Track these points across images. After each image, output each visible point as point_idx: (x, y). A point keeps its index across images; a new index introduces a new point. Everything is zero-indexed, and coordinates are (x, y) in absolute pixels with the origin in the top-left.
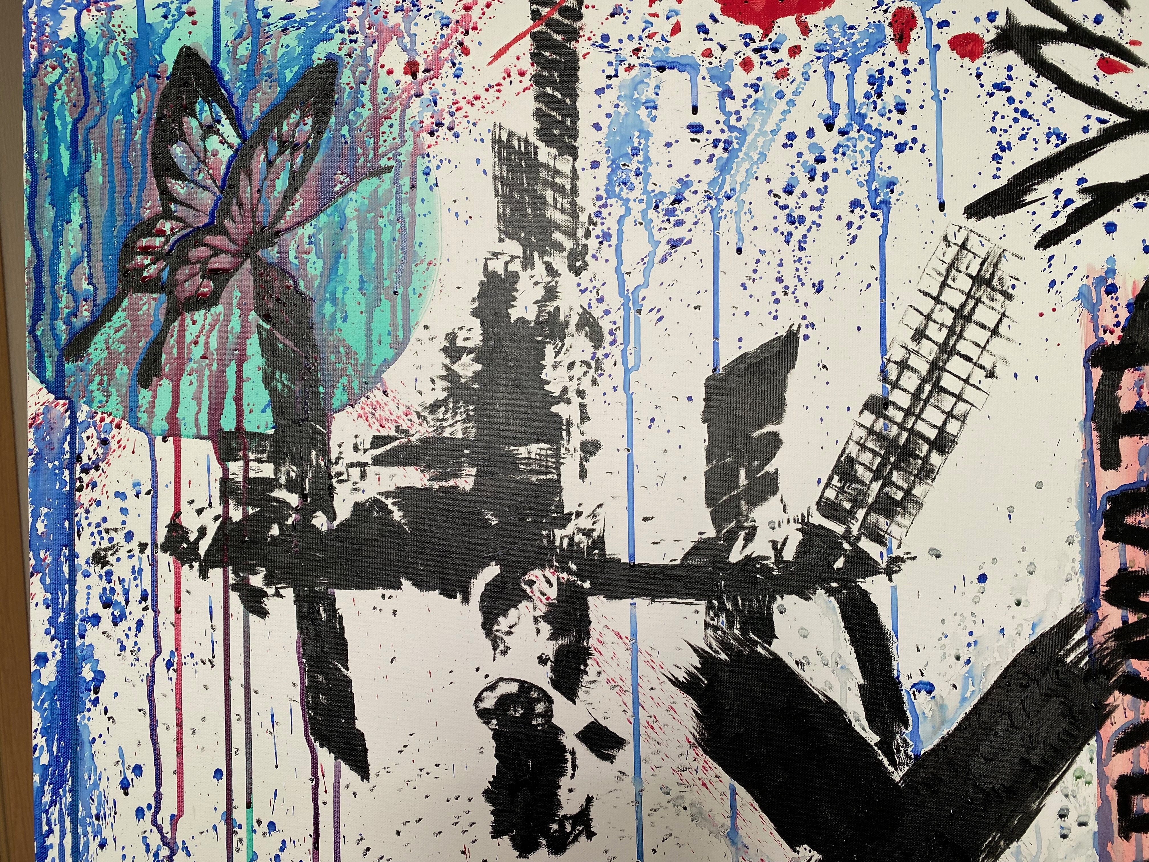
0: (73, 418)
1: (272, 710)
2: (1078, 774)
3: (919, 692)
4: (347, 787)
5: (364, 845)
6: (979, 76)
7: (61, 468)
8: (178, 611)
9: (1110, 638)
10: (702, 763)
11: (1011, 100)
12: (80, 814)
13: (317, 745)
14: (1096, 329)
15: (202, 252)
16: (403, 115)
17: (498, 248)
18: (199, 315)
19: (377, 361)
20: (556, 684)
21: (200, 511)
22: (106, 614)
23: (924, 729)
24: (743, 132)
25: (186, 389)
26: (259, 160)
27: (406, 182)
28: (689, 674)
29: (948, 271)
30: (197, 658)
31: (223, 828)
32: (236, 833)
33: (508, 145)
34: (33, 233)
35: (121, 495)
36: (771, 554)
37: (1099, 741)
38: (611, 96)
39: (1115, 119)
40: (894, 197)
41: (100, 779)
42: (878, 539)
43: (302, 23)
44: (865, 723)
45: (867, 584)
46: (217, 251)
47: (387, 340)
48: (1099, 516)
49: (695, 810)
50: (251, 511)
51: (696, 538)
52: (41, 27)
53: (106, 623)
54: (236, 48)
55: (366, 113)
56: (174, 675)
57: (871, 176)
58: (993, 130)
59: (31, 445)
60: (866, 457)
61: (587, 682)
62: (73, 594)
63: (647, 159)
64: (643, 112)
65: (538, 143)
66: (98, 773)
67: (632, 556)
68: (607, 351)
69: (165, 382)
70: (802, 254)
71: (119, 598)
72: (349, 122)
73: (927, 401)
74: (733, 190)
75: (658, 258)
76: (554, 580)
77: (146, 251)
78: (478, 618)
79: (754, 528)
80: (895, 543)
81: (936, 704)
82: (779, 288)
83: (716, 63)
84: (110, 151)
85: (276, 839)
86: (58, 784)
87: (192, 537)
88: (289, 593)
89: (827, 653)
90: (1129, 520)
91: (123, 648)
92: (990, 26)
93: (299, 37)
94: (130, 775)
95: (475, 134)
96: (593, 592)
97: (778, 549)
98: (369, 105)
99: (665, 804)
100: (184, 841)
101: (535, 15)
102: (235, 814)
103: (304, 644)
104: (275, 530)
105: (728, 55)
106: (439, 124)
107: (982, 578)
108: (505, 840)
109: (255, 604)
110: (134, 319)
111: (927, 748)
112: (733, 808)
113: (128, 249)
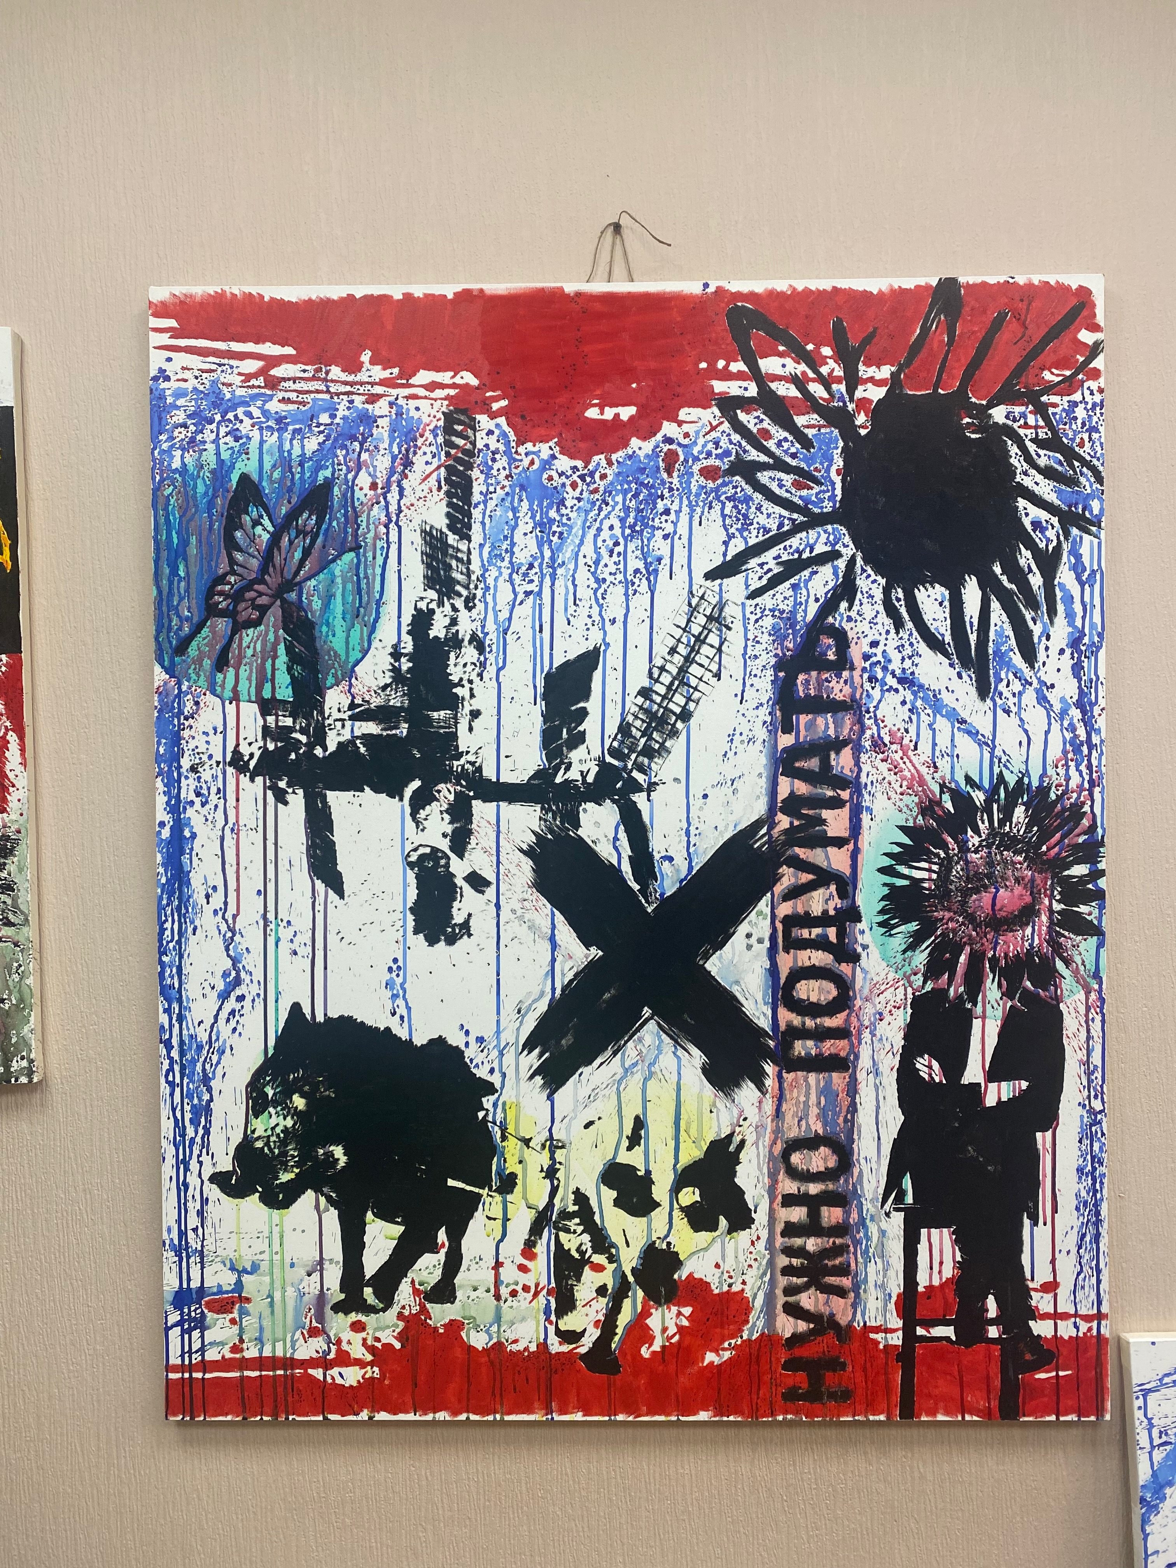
0: (180, 688)
1: (290, 857)
2: (759, 912)
3: (665, 861)
4: (331, 902)
5: (340, 935)
7: (173, 717)
8: (238, 800)
9: (782, 834)
10: (535, 897)
11: (736, 507)
12: (183, 911)
13: (315, 879)
14: (782, 649)
15: (252, 594)
16: (368, 515)
17: (423, 594)
18: (250, 631)
19: (352, 660)
20: (452, 849)
21: (250, 744)
22: (197, 801)
23: (667, 883)
24: (570, 527)
25: (243, 673)
26: (285, 540)
27: (370, 554)
28: (529, 846)
29: (692, 613)
30: (248, 827)
31: (261, 923)
32: (269, 925)
33: (430, 534)
34: (157, 582)
35: (206, 734)
36: (580, 778)
37: (773, 894)
39: (802, 519)
40: (661, 567)
41: (194, 893)
42: (643, 770)
43: (310, 459)
44: (632, 878)
45: (635, 797)
46: (260, 594)
47: (358, 648)
48: (779, 762)
49: (530, 924)
50: (279, 744)
51: (536, 768)
52: (162, 461)
53: (197, 805)
54: (272, 474)
56: (235, 836)
57: (647, 554)
59: (156, 704)
60: (638, 723)
61: (470, 849)
62: (179, 788)
63: (513, 543)
64: (511, 514)
65: (448, 533)
66: (193, 889)
67: (498, 779)
68: (487, 656)
69: (231, 669)
70: (604, 602)
71: (205, 791)
72: (337, 519)
73: (676, 690)
74: (564, 562)
75: (518, 602)
76: (452, 790)
77: (221, 593)
78: (408, 809)
79: (570, 763)
80: (653, 774)
81: (674, 869)
82: (589, 621)
83: (555, 483)
84: (200, 534)
85: (291, 930)
86: (171, 895)
87: (246, 759)
88: (300, 792)
89: (610, 837)
90: (797, 765)
91: (207, 820)
92: (725, 460)
93: (309, 467)
94: (210, 891)
95: (411, 527)
96: (475, 798)
97: (584, 775)
99: (513, 919)
100: (240, 929)
101: (447, 454)
102: (269, 915)
103: (308, 821)
104: (293, 756)
105: (563, 479)
106: (390, 521)
107: (705, 796)
108: (421, 936)
109: (281, 797)
110: (214, 632)
111: (668, 894)
112: (553, 923)
113: (210, 593)
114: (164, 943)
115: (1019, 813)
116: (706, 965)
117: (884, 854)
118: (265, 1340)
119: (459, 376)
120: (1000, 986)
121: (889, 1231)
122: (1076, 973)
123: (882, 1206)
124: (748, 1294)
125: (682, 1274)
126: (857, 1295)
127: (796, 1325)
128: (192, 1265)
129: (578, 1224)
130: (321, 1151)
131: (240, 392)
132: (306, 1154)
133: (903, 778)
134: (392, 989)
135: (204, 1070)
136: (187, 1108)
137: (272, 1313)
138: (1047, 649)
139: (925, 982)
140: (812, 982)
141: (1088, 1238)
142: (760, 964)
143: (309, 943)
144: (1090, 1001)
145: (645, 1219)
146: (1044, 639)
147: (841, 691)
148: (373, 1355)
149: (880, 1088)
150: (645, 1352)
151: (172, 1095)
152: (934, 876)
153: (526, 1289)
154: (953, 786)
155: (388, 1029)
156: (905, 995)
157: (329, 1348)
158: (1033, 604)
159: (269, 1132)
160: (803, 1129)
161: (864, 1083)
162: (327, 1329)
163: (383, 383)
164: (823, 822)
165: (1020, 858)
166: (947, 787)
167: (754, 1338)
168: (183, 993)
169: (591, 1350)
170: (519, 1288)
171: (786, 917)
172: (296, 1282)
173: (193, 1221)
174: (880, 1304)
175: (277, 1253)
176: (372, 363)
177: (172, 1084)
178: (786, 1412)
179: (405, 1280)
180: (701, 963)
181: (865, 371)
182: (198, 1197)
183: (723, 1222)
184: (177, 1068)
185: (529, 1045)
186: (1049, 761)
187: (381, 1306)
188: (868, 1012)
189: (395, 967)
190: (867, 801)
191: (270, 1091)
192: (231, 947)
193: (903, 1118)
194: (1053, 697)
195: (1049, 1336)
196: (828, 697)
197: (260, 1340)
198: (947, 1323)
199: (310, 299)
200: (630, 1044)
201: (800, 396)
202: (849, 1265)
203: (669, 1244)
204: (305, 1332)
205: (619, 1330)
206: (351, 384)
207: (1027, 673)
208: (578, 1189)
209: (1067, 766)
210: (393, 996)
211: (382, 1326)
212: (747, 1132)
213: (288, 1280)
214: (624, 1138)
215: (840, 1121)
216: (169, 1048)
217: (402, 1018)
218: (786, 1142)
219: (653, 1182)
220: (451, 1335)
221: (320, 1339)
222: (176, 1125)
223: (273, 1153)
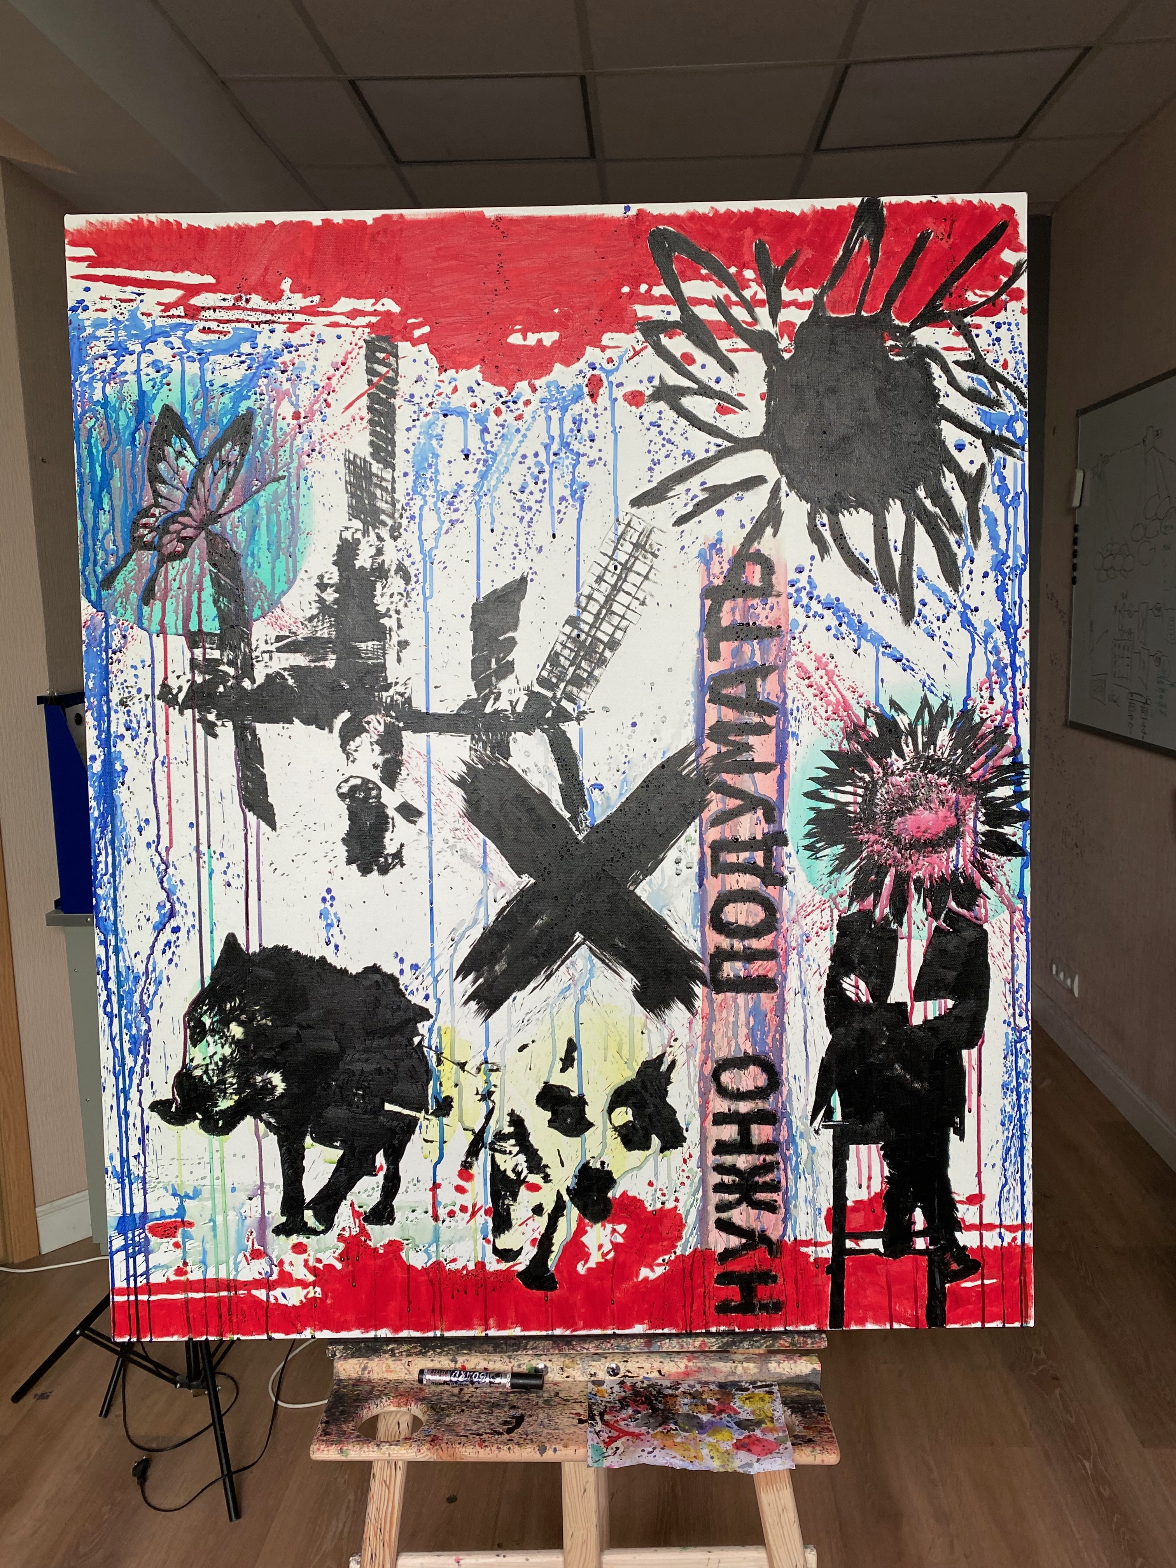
0: (107, 622)
1: (221, 790)
2: (688, 838)
3: (595, 789)
4: (264, 834)
5: (273, 867)
6: (641, 417)
7: (101, 651)
8: (167, 733)
9: (709, 761)
10: (467, 826)
11: (661, 433)
12: (116, 844)
13: (247, 810)
14: (709, 576)
15: (177, 526)
16: (292, 445)
17: (348, 524)
18: (176, 564)
19: (278, 591)
20: (382, 780)
21: (178, 677)
22: (127, 734)
23: (597, 811)
24: (495, 454)
25: (170, 606)
26: (209, 471)
27: (294, 485)
28: (460, 776)
29: (619, 541)
30: (179, 760)
31: (194, 855)
32: (202, 858)
33: (354, 463)
34: (82, 516)
35: (134, 667)
36: (509, 708)
37: (701, 820)
38: (415, 432)
39: (726, 444)
40: (586, 494)
41: (126, 826)
42: (572, 699)
43: (233, 389)
44: (562, 806)
45: (565, 727)
46: (185, 526)
47: (284, 579)
48: (706, 689)
49: (463, 853)
50: (207, 677)
51: (466, 698)
52: (83, 393)
53: (128, 739)
54: (194, 405)
55: (270, 443)
56: (166, 769)
57: (573, 481)
58: (649, 452)
59: (84, 638)
60: (566, 652)
61: (401, 779)
62: (109, 722)
63: (437, 471)
64: (434, 442)
65: (372, 461)
66: (125, 822)
67: (428, 708)
68: (414, 586)
69: (157, 602)
70: (530, 530)
71: (134, 725)
72: (260, 449)
73: (603, 619)
74: (489, 490)
75: (443, 531)
76: (382, 721)
77: (145, 526)
78: (339, 742)
79: (499, 694)
80: (582, 703)
81: (604, 796)
82: (516, 550)
83: (479, 411)
84: (124, 467)
85: (224, 862)
86: (104, 828)
87: (175, 692)
88: (230, 724)
89: (541, 765)
90: (724, 692)
91: (137, 753)
92: (649, 385)
93: (230, 398)
94: (143, 824)
95: (334, 456)
96: (405, 729)
97: (513, 705)
98: (272, 439)
99: (445, 849)
100: (173, 862)
101: (370, 382)
102: (201, 848)
103: (238, 753)
104: (221, 689)
105: (486, 406)
106: (313, 450)
107: (634, 725)
108: (354, 866)
109: (210, 729)
110: (140, 566)
111: (598, 821)
112: (485, 852)
113: (135, 525)
114: (99, 876)
115: (944, 737)
116: (637, 891)
117: (811, 779)
118: (208, 1262)
119: (380, 303)
120: (925, 906)
121: (818, 1148)
122: (1001, 893)
123: (811, 1124)
124: (681, 1211)
125: (614, 1193)
126: (787, 1210)
127: (728, 1241)
128: (135, 1191)
129: (514, 1145)
130: (259, 1079)
131: (161, 322)
132: (245, 1082)
133: (829, 703)
134: (326, 918)
135: (141, 1000)
136: (126, 1038)
137: (215, 1236)
138: (971, 572)
139: (850, 904)
140: (740, 905)
141: (1012, 1152)
142: (689, 888)
143: (243, 874)
144: (1015, 920)
145: (579, 1139)
146: (968, 562)
147: (767, 617)
148: (315, 1276)
149: (808, 1007)
150: (581, 1269)
151: (111, 1025)
152: (859, 800)
153: (463, 1209)
154: (878, 710)
155: (323, 959)
156: (832, 916)
157: (271, 1269)
158: (957, 528)
159: (208, 1061)
160: (733, 1049)
161: (792, 1003)
162: (269, 1251)
163: (303, 311)
164: (749, 748)
165: (944, 781)
166: (872, 712)
167: (687, 1254)
168: (119, 925)
169: (528, 1268)
170: (457, 1209)
171: (714, 842)
172: (238, 1206)
173: (135, 1148)
174: (810, 1219)
175: (218, 1178)
176: (292, 291)
177: (110, 1016)
178: (719, 1325)
179: (344, 1202)
180: (631, 888)
181: (787, 294)
182: (139, 1125)
183: (656, 1142)
184: (114, 999)
185: (464, 971)
186: (973, 684)
187: (321, 1228)
188: (795, 934)
189: (328, 897)
190: (793, 726)
191: (207, 1020)
192: (165, 879)
193: (830, 1037)
194: (976, 620)
195: (975, 1246)
196: (754, 623)
197: (203, 1263)
198: (875, 1236)
199: (228, 227)
200: (563, 969)
201: (723, 320)
202: (779, 1182)
203: (603, 1163)
204: (248, 1255)
205: (555, 1248)
206: (272, 313)
207: (951, 596)
208: (513, 1111)
209: (990, 688)
210: (327, 925)
211: (323, 1247)
212: (678, 1052)
213: (230, 1204)
214: (558, 1060)
215: (769, 1040)
216: (107, 979)
217: (337, 947)
218: (717, 1062)
219: (586, 1103)
220: (391, 1255)
221: (263, 1261)
222: (115, 1055)
223: (212, 1081)
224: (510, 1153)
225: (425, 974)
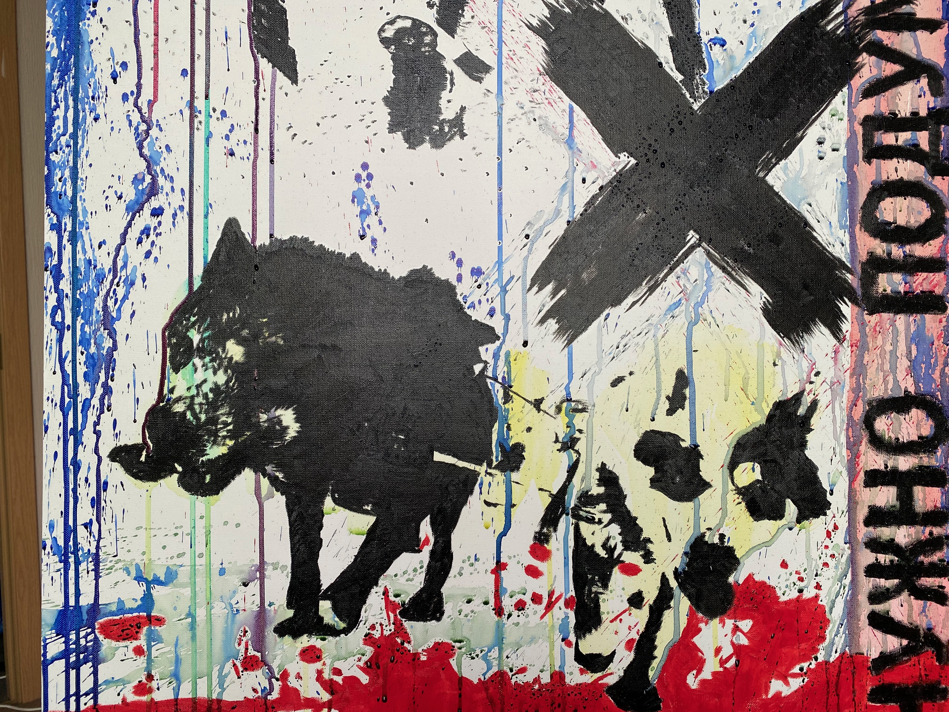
1: (226, 29)
2: (833, 112)
3: (715, 45)
4: (281, 88)
5: (292, 132)
9: (860, 14)
10: (549, 87)
12: (80, 95)
13: (259, 56)
20: (439, 23)
23: (717, 73)
28: (541, 21)
31: (187, 113)
32: (196, 116)
37: (850, 89)
41: (96, 70)
44: (673, 66)
49: (542, 122)
61: (464, 23)
66: (94, 65)
81: (727, 55)
85: (226, 123)
86: (64, 72)
89: (645, 12)
94: (118, 69)
99: (519, 116)
100: (157, 120)
102: (196, 103)
108: (399, 135)
111: (720, 86)
112: (571, 121)
114: (54, 136)
116: (767, 178)
118: (182, 675)
124: (824, 601)
125: (739, 577)
127: (885, 642)
128: (83, 573)
129: (605, 512)
130: (264, 417)
132: (244, 422)
134: (361, 203)
135: (105, 307)
136: (81, 358)
137: (194, 638)
140: (899, 200)
142: (834, 177)
143: (250, 140)
145: (690, 504)
148: (332, 693)
150: (692, 682)
151: (60, 340)
153: (536, 599)
155: (355, 257)
157: (271, 684)
159: (194, 391)
160: (890, 386)
162: (269, 659)
167: (832, 660)
168: (79, 204)
169: (622, 680)
170: (527, 598)
171: (867, 117)
172: (227, 594)
173: (86, 512)
175: (201, 556)
177: (60, 328)
179: (375, 589)
180: (761, 175)
182: (93, 480)
183: (791, 508)
184: (67, 304)
185: (541, 279)
187: (342, 625)
189: (364, 175)
191: (195, 336)
192: (145, 144)
197: (176, 676)
200: (671, 278)
203: (722, 537)
204: (239, 664)
205: (660, 653)
208: (603, 465)
210: (362, 212)
211: (343, 653)
212: (820, 391)
213: (217, 593)
214: (663, 399)
215: (936, 375)
216: (58, 276)
217: (374, 241)
218: (870, 403)
219: (701, 457)
220: (437, 664)
221: (259, 672)
222: (65, 382)
223: (198, 419)
224: (600, 522)
225: (491, 281)
